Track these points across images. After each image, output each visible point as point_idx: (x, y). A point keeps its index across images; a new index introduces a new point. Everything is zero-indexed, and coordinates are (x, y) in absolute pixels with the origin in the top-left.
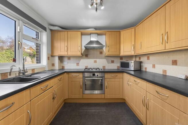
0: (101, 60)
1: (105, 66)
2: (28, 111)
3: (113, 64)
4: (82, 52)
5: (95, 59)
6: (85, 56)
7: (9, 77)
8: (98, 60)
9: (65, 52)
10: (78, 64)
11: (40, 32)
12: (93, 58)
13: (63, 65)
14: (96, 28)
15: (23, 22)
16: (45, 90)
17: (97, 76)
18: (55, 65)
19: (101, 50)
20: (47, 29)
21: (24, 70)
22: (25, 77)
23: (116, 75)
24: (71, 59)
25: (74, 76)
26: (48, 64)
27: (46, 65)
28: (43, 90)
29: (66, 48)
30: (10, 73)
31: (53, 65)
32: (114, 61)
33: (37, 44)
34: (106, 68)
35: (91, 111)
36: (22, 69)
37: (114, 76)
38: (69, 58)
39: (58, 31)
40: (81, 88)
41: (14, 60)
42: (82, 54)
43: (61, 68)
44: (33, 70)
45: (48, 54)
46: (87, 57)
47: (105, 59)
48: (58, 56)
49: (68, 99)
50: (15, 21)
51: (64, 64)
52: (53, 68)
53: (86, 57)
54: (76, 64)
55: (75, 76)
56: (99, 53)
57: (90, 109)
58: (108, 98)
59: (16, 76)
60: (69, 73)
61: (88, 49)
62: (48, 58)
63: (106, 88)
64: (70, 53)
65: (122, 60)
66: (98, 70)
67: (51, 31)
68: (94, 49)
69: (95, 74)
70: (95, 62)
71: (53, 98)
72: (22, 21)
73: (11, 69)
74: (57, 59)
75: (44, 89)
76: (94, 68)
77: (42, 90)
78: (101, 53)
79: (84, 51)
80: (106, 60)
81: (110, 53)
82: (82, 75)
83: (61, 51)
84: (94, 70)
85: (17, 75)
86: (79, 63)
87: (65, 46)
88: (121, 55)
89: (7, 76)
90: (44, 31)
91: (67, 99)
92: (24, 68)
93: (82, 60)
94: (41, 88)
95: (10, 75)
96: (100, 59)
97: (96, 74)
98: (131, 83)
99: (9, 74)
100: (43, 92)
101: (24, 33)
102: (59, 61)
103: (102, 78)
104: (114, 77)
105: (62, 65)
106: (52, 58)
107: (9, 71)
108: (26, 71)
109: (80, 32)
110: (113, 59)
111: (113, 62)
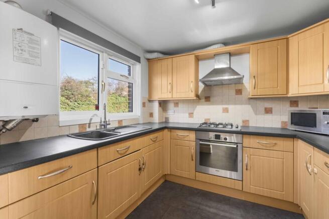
0: (238, 107)
1: (248, 121)
2: (94, 182)
3: (268, 117)
4: (200, 92)
5: (224, 104)
6: (204, 100)
7: (88, 130)
8: (231, 107)
9: (169, 93)
10: (191, 115)
11: (133, 65)
12: (222, 103)
13: (167, 116)
14: (226, 43)
15: (109, 55)
16: (124, 153)
17: (223, 140)
18: (154, 116)
19: (239, 87)
20: (142, 60)
21: (105, 122)
22: (105, 132)
23: (274, 142)
24: (180, 105)
25: (180, 137)
26: (143, 113)
27: (140, 115)
28: (121, 154)
29: (169, 87)
30: (90, 124)
31: (151, 115)
32: (272, 108)
33: (129, 83)
34: (250, 125)
35: (208, 209)
36: (103, 120)
37: (268, 145)
38: (177, 103)
39: (158, 59)
40: (193, 160)
41: (97, 108)
42: (197, 96)
43: (164, 121)
44: (120, 122)
45: (143, 98)
46: (209, 101)
47: (249, 104)
48: (159, 101)
49: (170, 174)
50: (99, 55)
51: (169, 113)
52: (150, 120)
53: (206, 101)
54: (187, 115)
55: (182, 137)
56: (234, 92)
57: (207, 206)
58: (251, 192)
59: (96, 129)
60: (173, 130)
61: (210, 86)
62: (144, 104)
63: (247, 169)
64: (176, 96)
65: (297, 106)
66: (228, 128)
67: (148, 61)
68: (222, 84)
69: (219, 136)
70: (226, 110)
71: (140, 169)
72: (106, 53)
73: (91, 119)
74: (156, 106)
75: (122, 152)
76: (221, 124)
77: (118, 153)
78: (239, 92)
79: (202, 91)
80: (250, 106)
81: (259, 92)
82: (195, 135)
83: (163, 92)
84: (220, 127)
85: (98, 127)
86: (193, 113)
87: (169, 83)
88: (290, 95)
89: (86, 129)
90: (138, 63)
91: (168, 174)
92: (105, 118)
93: (198, 107)
94: (118, 151)
95: (89, 127)
96: (235, 104)
97: (223, 136)
98: (315, 169)
99: (87, 125)
100: (120, 156)
101: (109, 69)
102: (161, 108)
103: (235, 146)
104: (266, 147)
105: (165, 115)
106: (150, 104)
107: (88, 122)
108: (108, 123)
109: (193, 55)
110: (268, 105)
111: (268, 111)
